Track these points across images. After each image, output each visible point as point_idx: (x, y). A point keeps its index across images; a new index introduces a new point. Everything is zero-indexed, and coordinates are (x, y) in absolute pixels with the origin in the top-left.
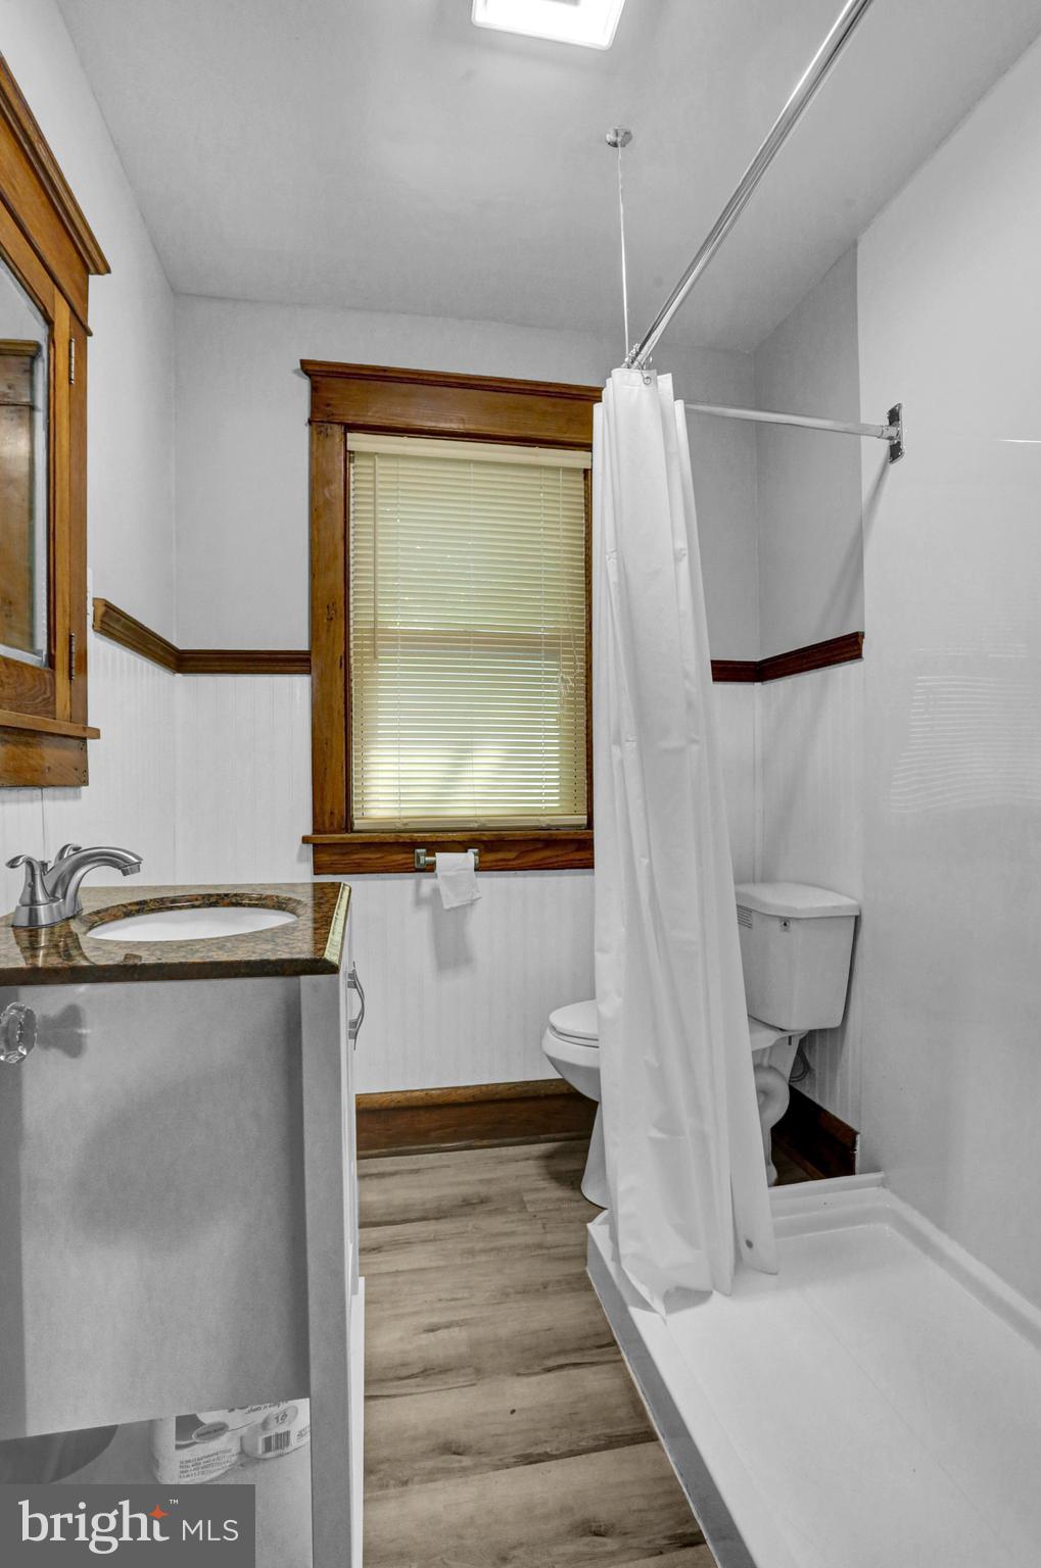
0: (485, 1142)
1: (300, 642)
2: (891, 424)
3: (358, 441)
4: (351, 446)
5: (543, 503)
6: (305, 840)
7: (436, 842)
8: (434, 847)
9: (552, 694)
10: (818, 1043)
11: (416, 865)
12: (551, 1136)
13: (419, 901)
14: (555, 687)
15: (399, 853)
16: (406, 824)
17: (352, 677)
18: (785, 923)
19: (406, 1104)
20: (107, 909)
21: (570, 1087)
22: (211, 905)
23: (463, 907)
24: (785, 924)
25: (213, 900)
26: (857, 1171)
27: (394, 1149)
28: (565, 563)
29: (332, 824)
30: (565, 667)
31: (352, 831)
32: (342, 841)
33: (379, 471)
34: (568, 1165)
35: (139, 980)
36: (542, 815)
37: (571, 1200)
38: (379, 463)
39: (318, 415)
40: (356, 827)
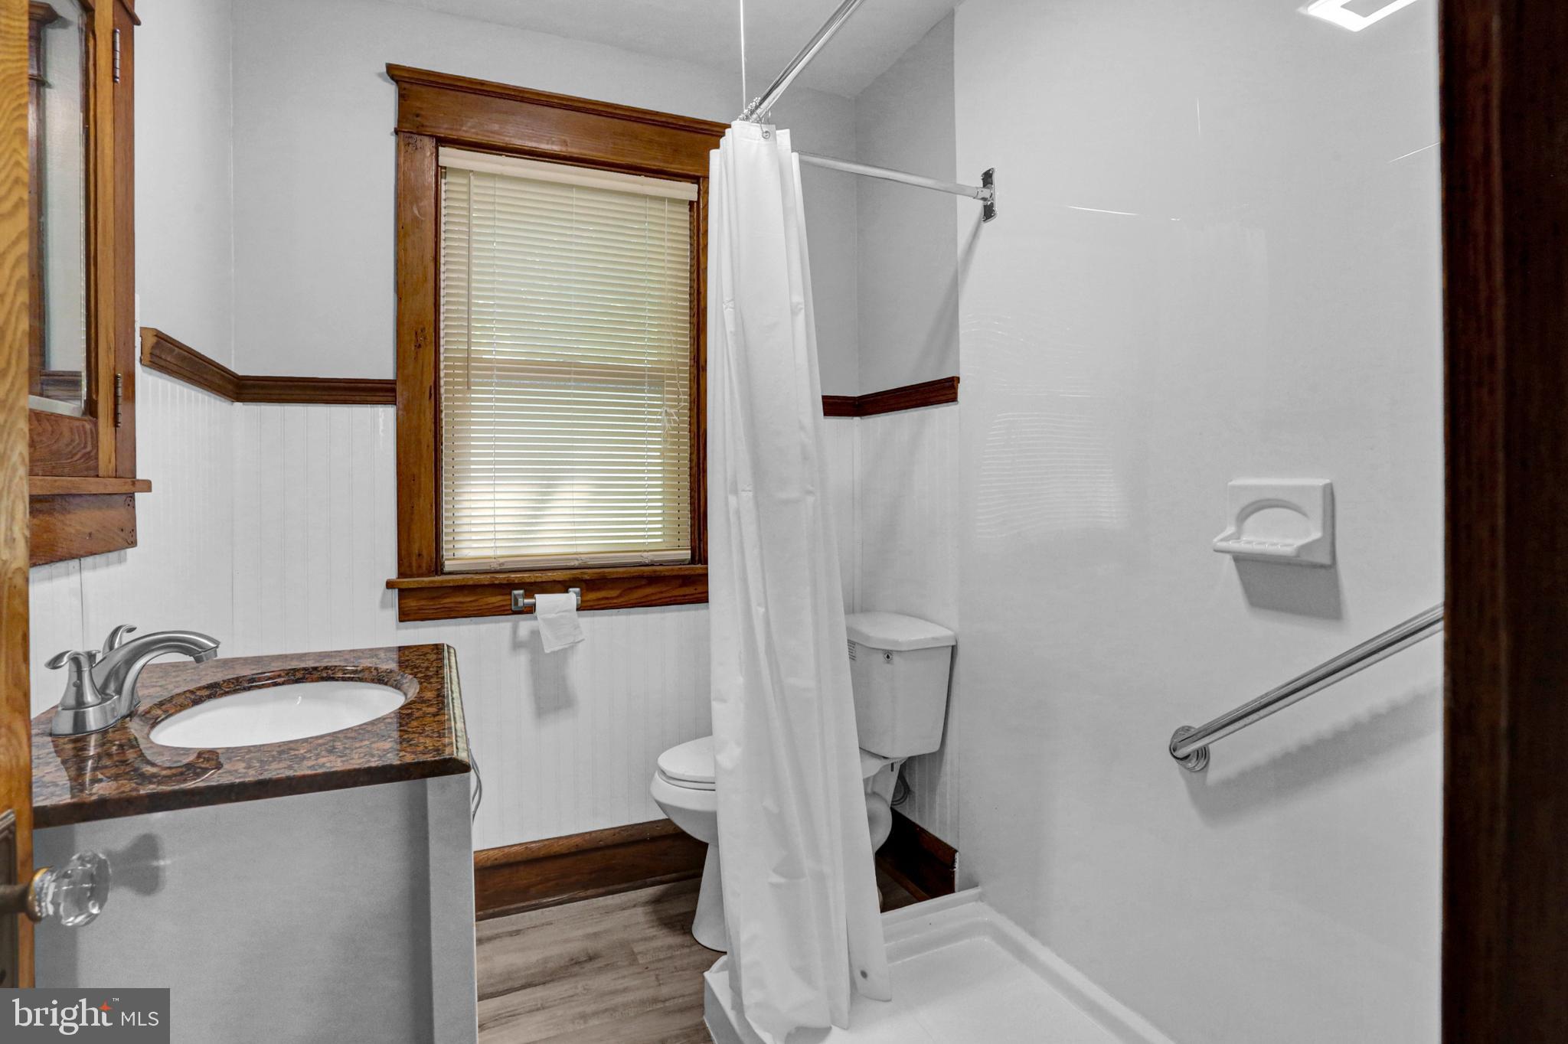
0: (589, 892)
1: (385, 370)
2: (984, 186)
3: (450, 157)
4: (443, 161)
5: (647, 234)
6: (390, 585)
7: (535, 583)
8: (534, 588)
9: (655, 428)
10: (916, 768)
11: (513, 608)
12: (658, 878)
13: (517, 645)
14: (658, 421)
15: (496, 595)
16: (503, 564)
17: (443, 408)
18: (888, 655)
19: (504, 861)
20: (172, 698)
21: (677, 827)
22: (297, 681)
23: (564, 651)
24: (888, 657)
25: (299, 675)
26: (956, 888)
27: (491, 911)
28: (670, 294)
29: (420, 567)
30: (669, 400)
31: (443, 573)
32: (431, 585)
33: (474, 190)
34: (677, 908)
35: (237, 800)
36: (645, 551)
37: (683, 946)
38: (474, 181)
39: (404, 125)
40: (447, 569)
